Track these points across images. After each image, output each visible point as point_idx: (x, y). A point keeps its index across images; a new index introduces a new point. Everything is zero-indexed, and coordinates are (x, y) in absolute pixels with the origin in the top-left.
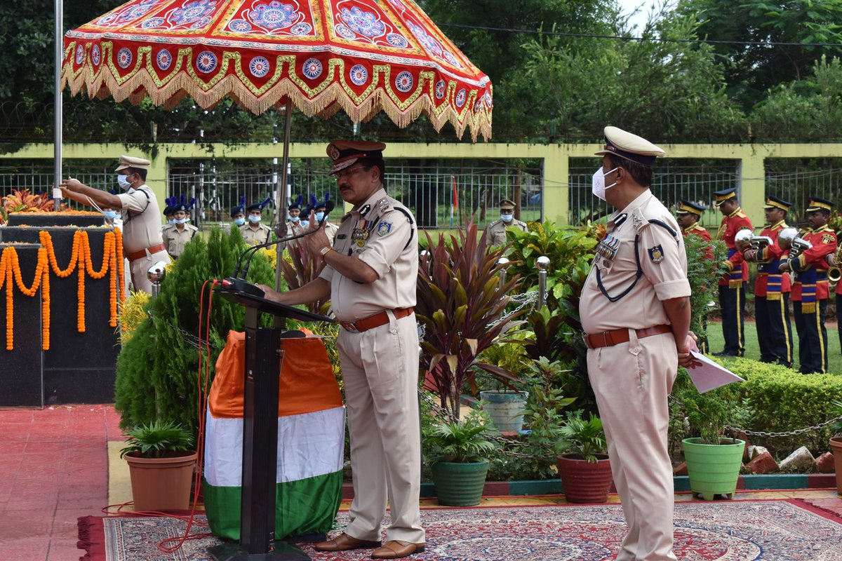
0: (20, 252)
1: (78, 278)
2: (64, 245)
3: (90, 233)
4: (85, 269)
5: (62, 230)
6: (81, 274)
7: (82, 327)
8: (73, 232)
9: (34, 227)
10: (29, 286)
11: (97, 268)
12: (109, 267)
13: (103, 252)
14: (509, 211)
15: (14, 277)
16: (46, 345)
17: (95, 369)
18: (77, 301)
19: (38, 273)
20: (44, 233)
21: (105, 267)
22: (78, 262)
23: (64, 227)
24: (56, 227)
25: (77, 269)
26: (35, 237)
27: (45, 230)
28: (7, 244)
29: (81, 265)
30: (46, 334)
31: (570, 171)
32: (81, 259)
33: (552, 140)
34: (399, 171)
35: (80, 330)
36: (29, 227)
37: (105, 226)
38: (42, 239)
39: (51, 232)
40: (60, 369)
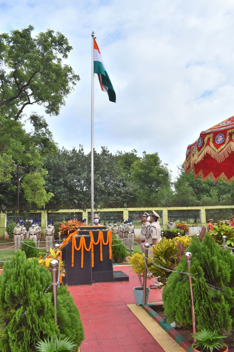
0: (85, 238)
1: (100, 245)
2: (96, 235)
3: (103, 232)
4: (102, 242)
5: (95, 231)
6: (101, 244)
7: (102, 260)
8: (98, 232)
9: (88, 230)
10: (88, 248)
11: (105, 242)
12: (109, 242)
13: (107, 237)
14: (172, 221)
15: (84, 246)
16: (93, 266)
17: (105, 272)
18: (100, 252)
19: (91, 244)
20: (91, 233)
21: (107, 242)
22: (100, 240)
23: (96, 230)
24: (93, 230)
25: (100, 242)
26: (88, 233)
27: (91, 231)
28: (82, 236)
29: (101, 241)
30: (93, 262)
31: (168, 213)
32: (101, 239)
33: (164, 207)
34: (134, 213)
35: (101, 260)
36: (86, 230)
37: (107, 230)
38: (90, 234)
39: (92, 232)
40: (96, 272)
